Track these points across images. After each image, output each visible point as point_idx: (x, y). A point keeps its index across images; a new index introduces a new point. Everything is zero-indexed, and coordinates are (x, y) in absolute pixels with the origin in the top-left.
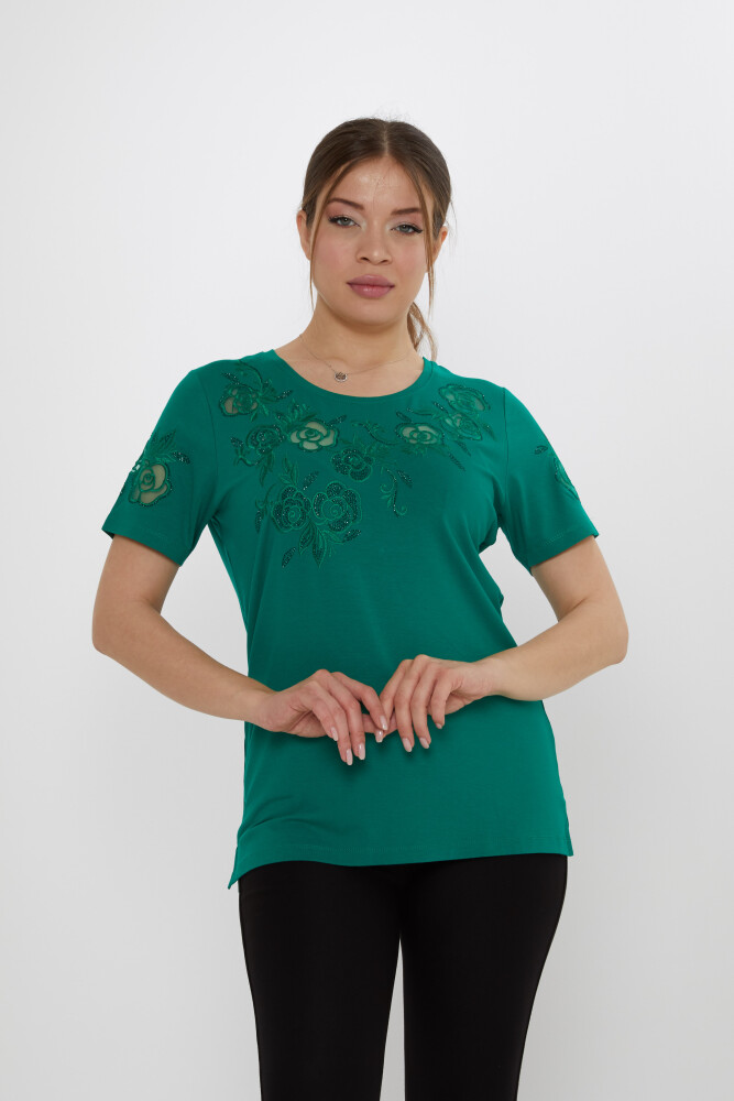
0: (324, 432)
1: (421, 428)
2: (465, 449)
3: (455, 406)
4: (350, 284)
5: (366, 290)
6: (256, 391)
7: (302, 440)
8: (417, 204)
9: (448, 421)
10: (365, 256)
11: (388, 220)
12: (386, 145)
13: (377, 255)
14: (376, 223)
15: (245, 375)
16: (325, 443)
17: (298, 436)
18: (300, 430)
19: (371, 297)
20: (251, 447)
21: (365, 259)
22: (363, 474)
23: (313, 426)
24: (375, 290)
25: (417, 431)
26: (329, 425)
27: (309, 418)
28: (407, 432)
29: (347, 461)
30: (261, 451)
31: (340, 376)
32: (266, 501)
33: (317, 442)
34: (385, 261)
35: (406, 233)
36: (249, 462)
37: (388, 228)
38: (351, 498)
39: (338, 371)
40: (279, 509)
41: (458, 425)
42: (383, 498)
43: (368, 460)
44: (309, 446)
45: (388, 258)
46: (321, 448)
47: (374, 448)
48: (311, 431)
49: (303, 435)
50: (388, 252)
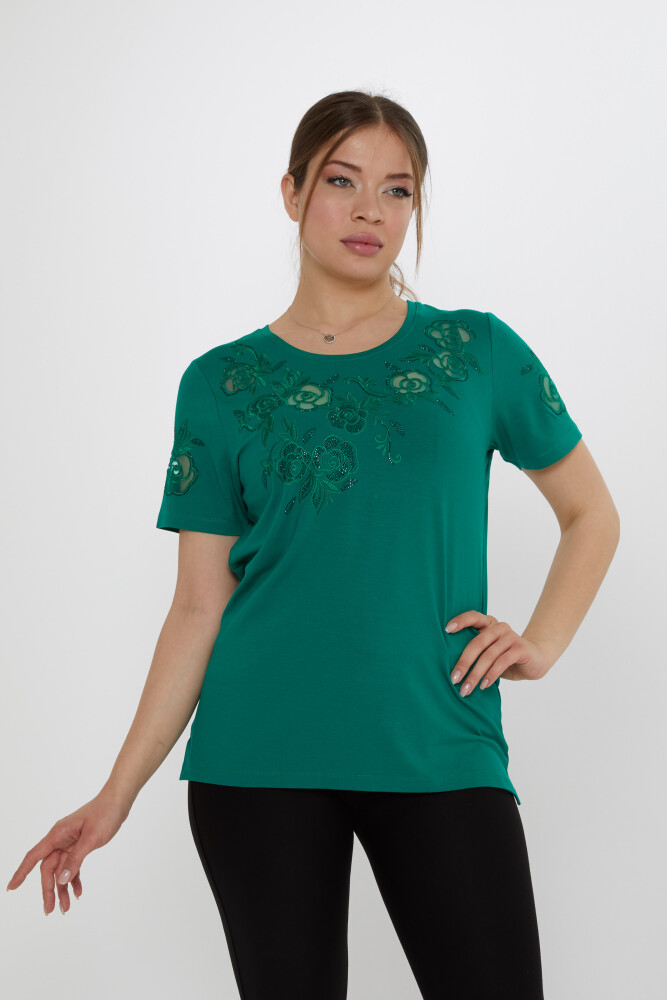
0: (319, 393)
1: (411, 376)
2: (453, 394)
3: (443, 344)
4: (344, 241)
5: (358, 247)
6: (252, 367)
7: (299, 402)
8: (410, 171)
9: (436, 362)
10: (361, 214)
11: (381, 183)
12: (380, 113)
13: (372, 215)
14: (370, 184)
15: (242, 354)
16: (320, 402)
17: (294, 399)
18: (296, 393)
19: (362, 255)
20: (251, 414)
21: (360, 218)
22: (359, 426)
23: (308, 388)
24: (367, 248)
25: (407, 379)
26: (323, 387)
27: (305, 382)
28: (397, 381)
29: (342, 416)
30: (261, 416)
31: (329, 338)
32: (270, 460)
33: (312, 403)
34: (379, 221)
35: (398, 196)
36: (251, 428)
37: (381, 190)
38: (349, 451)
39: (326, 333)
40: (283, 464)
41: (445, 364)
42: (378, 448)
43: (362, 414)
44: (304, 406)
45: (381, 218)
46: (317, 407)
47: (367, 402)
48: (306, 394)
49: (299, 398)
50: (381, 212)
